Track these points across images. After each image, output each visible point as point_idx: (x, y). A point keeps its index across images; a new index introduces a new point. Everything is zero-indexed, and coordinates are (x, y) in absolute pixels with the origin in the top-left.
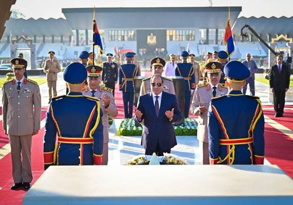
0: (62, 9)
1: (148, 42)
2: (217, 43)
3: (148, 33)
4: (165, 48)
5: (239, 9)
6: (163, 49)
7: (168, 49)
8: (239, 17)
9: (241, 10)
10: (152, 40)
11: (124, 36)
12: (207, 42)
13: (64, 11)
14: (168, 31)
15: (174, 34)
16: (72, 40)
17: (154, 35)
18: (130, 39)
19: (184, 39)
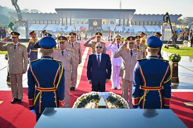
0: (55, 9)
1: (94, 24)
2: (124, 26)
3: (94, 20)
4: (101, 27)
5: (134, 10)
6: (100, 28)
7: (102, 28)
8: (134, 14)
9: (135, 11)
10: (95, 24)
11: (83, 22)
12: (119, 25)
13: (56, 10)
14: (102, 20)
15: (105, 21)
16: (60, 23)
17: (96, 21)
18: (86, 23)
19: (109, 23)
